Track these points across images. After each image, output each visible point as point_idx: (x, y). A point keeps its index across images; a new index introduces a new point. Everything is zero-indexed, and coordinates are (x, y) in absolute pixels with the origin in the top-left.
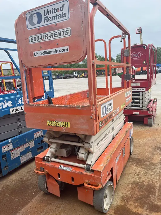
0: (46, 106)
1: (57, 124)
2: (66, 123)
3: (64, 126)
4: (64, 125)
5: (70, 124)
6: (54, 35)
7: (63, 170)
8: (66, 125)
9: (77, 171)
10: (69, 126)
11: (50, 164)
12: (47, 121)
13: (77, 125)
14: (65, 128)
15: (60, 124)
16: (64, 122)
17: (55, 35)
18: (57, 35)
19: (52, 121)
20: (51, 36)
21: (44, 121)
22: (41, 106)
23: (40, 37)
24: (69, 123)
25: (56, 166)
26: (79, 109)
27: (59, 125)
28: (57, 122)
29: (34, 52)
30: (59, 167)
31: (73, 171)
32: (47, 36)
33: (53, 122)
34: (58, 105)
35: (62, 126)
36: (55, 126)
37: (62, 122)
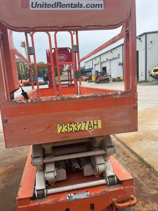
0: (57, 100)
1: (79, 127)
2: (95, 122)
3: (90, 128)
4: (91, 127)
5: (102, 122)
7: (76, 200)
8: (94, 125)
9: (99, 192)
10: (100, 126)
11: (48, 201)
12: (59, 126)
13: (113, 122)
14: (93, 130)
15: (83, 126)
16: (92, 122)
19: (68, 124)
21: (52, 127)
22: (44, 102)
24: (100, 122)
25: (61, 199)
26: (117, 97)
27: (83, 128)
28: (78, 123)
30: (68, 198)
31: (93, 195)
33: (71, 125)
34: (79, 96)
35: (87, 129)
36: (74, 131)
37: (88, 122)
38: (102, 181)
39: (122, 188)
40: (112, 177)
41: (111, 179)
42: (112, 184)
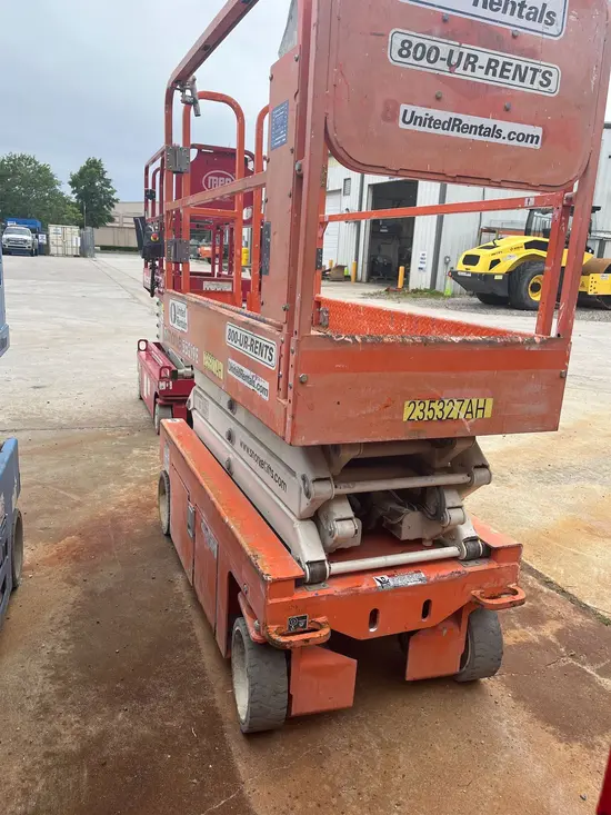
0: (414, 343)
1: (447, 410)
2: (482, 401)
3: (469, 416)
4: (471, 412)
5: (495, 403)
6: (499, 69)
7: (397, 589)
8: (477, 409)
9: (446, 572)
10: (488, 413)
11: (335, 589)
12: (407, 403)
13: (516, 405)
14: (472, 421)
15: (456, 409)
16: (474, 401)
17: (503, 69)
18: (511, 75)
19: (427, 402)
20: (489, 67)
21: (392, 405)
22: (389, 344)
23: (444, 53)
24: (490, 402)
25: (365, 587)
26: (534, 348)
27: (454, 415)
28: (446, 402)
29: (403, 107)
30: (379, 584)
31: (432, 579)
32: (472, 61)
33: (433, 405)
34: (459, 339)
35: (462, 416)
36: (435, 418)
37: (467, 401)
38: (451, 551)
39: (494, 565)
40: (474, 539)
41: (471, 545)
42: (474, 557)
